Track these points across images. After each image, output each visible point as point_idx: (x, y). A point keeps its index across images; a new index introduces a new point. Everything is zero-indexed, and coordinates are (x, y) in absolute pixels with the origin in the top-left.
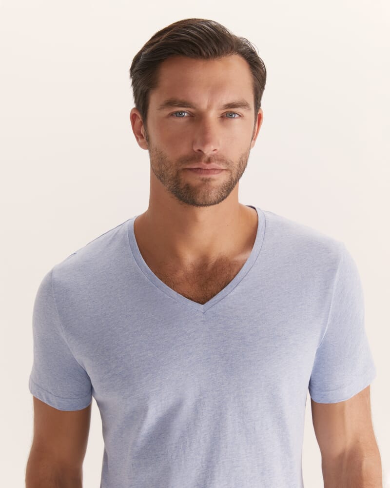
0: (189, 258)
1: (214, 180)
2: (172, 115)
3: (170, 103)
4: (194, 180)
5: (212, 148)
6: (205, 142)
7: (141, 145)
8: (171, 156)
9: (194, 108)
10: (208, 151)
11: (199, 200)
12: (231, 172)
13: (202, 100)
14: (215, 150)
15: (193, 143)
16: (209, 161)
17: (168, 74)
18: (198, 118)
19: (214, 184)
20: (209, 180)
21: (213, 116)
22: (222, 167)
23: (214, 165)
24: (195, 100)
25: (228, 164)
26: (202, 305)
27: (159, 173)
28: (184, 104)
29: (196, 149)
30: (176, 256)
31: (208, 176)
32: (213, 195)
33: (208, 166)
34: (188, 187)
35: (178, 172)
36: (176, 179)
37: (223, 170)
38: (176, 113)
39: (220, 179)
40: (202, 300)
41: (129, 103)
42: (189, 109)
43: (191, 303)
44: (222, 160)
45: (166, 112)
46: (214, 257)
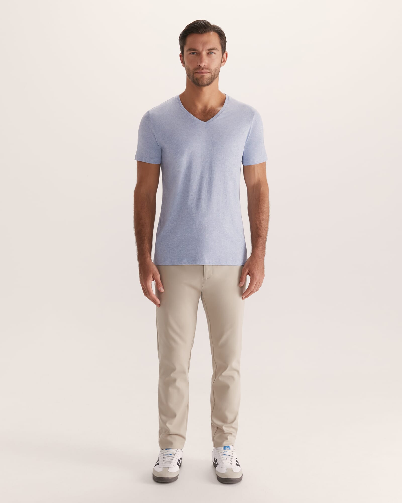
0: (200, 106)
1: (205, 76)
2: (190, 54)
3: (190, 50)
4: (198, 76)
5: (204, 64)
6: (201, 62)
7: (183, 66)
8: (191, 68)
9: (197, 51)
10: (202, 65)
11: (200, 83)
12: (211, 73)
13: (200, 48)
14: (204, 65)
15: (198, 63)
16: (203, 69)
17: (190, 40)
18: (198, 54)
19: (205, 77)
20: (203, 76)
21: (204, 53)
22: (208, 71)
23: (204, 70)
24: (197, 48)
25: (210, 70)
26: (205, 122)
27: (188, 75)
28: (194, 50)
29: (198, 65)
30: (196, 106)
31: (203, 75)
32: (205, 82)
33: (203, 71)
34: (197, 79)
35: (193, 74)
36: (193, 78)
37: (208, 72)
38: (192, 53)
39: (207, 76)
40: (205, 121)
41: (179, 52)
42: (196, 51)
43: (201, 121)
44: (207, 69)
45: (189, 53)
46: (209, 107)
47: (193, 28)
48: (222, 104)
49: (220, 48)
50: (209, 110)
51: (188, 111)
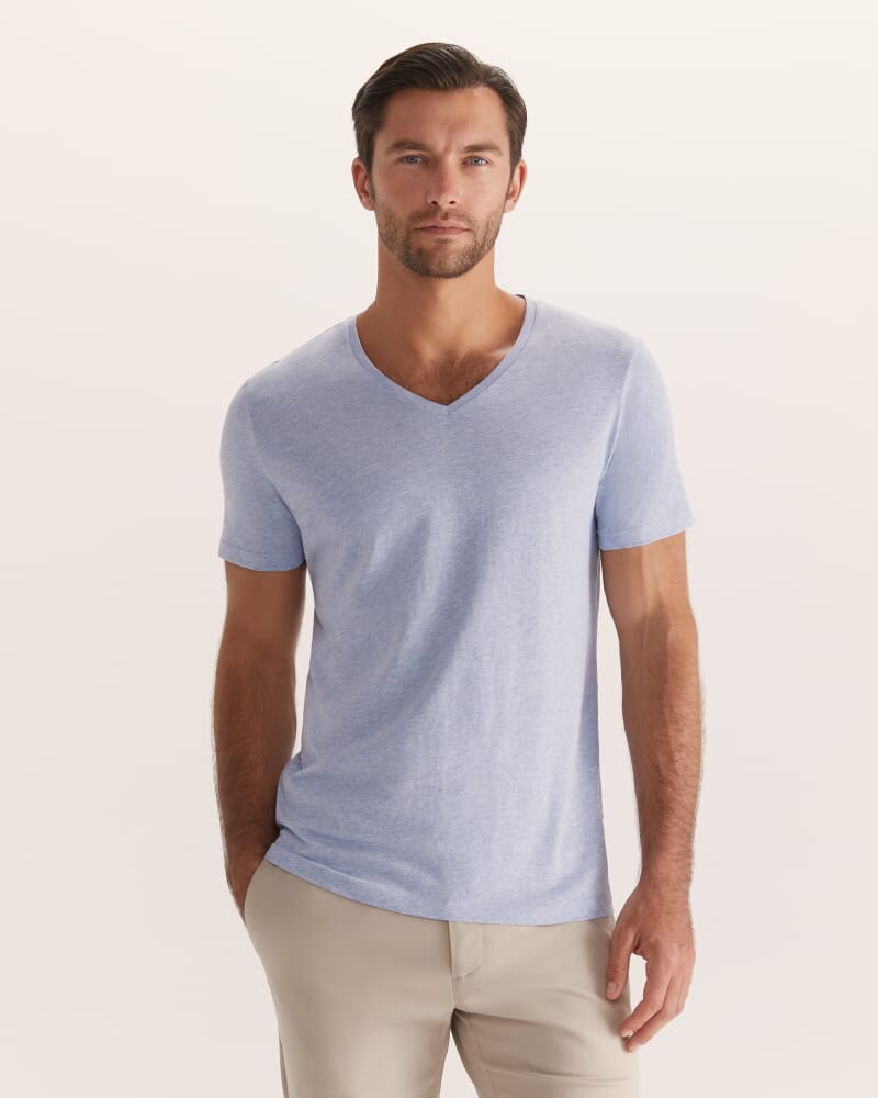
0: (429, 352)
1: (452, 241)
2: (401, 160)
3: (399, 145)
4: (427, 241)
5: (450, 199)
6: (441, 190)
7: (365, 205)
8: (402, 213)
9: (429, 151)
10: (444, 203)
11: (434, 267)
12: (475, 234)
13: (438, 140)
14: (452, 202)
15: (427, 194)
16: (446, 217)
17: (400, 109)
18: (432, 163)
19: (452, 247)
20: (446, 241)
21: (452, 160)
22: (463, 224)
23: (452, 222)
24: (429, 142)
25: (470, 222)
26: (445, 407)
27: (387, 239)
28: (415, 146)
29: (429, 201)
30: (414, 352)
31: (445, 237)
32: (452, 262)
33: (445, 224)
34: (420, 252)
35: (409, 233)
36: (407, 246)
37: (464, 230)
38: (407, 157)
39: (460, 242)
40: (447, 401)
42: (422, 152)
43: (431, 405)
44: (462, 216)
45: (395, 156)
46: (463, 351)
47: (414, 68)
48: (512, 336)
49: (504, 143)
50: (464, 364)
51: (380, 373)
